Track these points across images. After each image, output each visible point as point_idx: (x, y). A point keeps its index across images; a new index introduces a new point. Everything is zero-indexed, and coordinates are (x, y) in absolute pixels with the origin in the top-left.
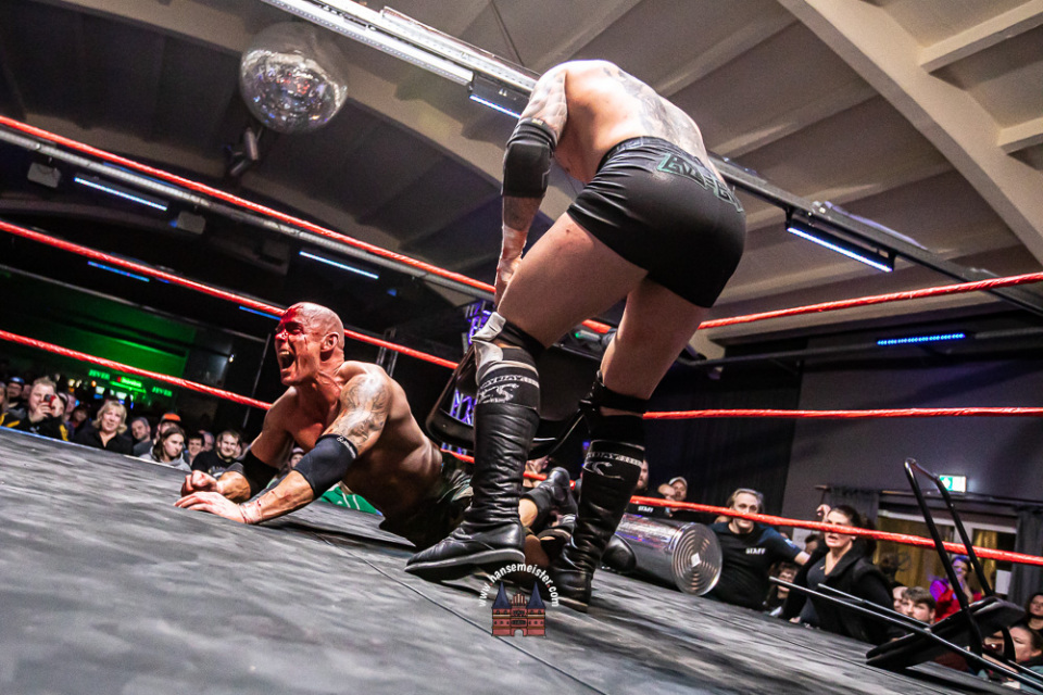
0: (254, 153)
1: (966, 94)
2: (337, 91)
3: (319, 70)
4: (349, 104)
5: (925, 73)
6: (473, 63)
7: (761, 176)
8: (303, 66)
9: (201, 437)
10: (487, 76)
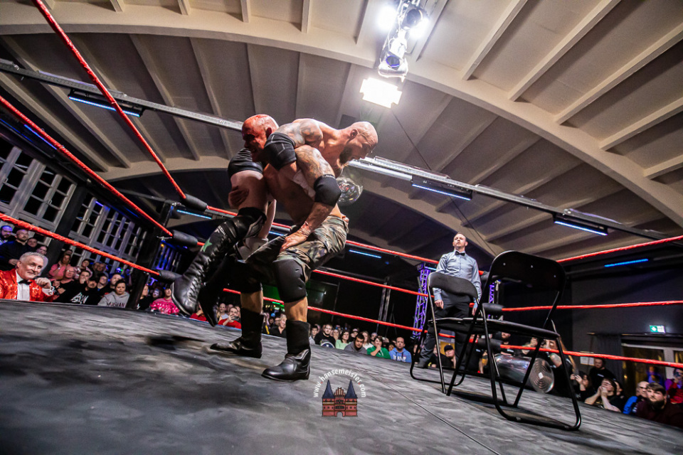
1: (624, 157)
2: (359, 188)
3: (352, 181)
4: (364, 193)
5: (604, 151)
6: (412, 172)
7: (538, 201)
9: (316, 327)
10: (418, 176)
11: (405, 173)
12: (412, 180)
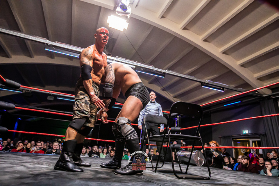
1: (230, 56)
5: (221, 53)
6: (135, 64)
7: (195, 77)
11: (132, 65)
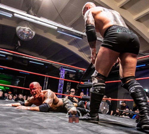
0: (20, 45)
2: (33, 33)
3: (30, 29)
4: (36, 35)
8: (27, 29)
10: (60, 27)
11: (54, 26)
12: (57, 29)
